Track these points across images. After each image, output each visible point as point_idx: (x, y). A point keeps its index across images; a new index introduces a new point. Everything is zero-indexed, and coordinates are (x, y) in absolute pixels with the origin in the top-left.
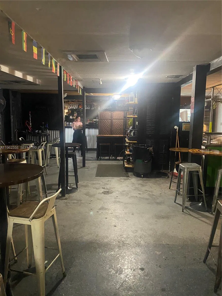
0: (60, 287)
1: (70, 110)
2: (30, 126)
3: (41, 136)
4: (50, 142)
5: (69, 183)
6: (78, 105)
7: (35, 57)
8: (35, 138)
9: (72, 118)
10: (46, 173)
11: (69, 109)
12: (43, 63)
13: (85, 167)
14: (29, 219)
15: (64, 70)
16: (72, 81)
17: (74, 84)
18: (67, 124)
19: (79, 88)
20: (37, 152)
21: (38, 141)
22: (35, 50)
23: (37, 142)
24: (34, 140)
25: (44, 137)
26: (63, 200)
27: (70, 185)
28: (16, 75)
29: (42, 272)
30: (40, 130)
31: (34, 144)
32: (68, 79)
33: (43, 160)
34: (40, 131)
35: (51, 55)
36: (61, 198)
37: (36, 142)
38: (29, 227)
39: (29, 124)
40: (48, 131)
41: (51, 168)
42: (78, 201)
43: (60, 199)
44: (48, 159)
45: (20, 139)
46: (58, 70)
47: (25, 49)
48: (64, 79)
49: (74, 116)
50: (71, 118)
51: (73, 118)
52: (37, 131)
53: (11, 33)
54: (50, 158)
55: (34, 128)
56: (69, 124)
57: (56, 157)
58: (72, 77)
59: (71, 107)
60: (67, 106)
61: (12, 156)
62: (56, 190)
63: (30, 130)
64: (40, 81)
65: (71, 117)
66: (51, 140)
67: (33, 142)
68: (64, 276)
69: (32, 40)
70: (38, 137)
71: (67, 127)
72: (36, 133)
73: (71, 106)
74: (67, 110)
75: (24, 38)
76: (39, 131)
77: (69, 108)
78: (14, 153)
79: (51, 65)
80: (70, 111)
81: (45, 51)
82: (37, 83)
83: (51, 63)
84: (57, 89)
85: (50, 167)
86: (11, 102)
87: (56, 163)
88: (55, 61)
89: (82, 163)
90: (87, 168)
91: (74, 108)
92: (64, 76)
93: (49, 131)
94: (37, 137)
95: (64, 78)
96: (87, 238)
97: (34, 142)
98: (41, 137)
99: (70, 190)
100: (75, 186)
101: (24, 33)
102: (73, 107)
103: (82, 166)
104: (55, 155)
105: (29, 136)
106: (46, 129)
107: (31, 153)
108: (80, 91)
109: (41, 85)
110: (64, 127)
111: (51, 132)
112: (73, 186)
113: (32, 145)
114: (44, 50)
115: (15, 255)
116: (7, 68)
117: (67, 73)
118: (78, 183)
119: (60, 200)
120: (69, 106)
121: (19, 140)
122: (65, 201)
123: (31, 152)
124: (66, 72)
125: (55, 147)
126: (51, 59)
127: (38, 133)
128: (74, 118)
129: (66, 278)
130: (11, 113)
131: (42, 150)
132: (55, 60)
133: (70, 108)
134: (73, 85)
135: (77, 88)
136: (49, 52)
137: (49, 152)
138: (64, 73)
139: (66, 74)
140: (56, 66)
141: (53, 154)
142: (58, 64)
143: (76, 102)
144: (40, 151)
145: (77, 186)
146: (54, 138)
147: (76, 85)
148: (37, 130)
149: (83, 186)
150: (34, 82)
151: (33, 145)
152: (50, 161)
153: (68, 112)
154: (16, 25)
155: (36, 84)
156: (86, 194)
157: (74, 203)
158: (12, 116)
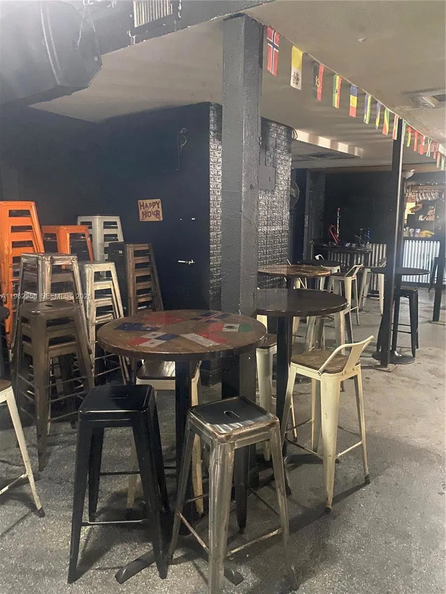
0: (357, 494)
1: (420, 203)
2: (336, 234)
3: (355, 253)
4: (371, 265)
5: (397, 345)
6: (438, 192)
7: (353, 114)
8: (343, 256)
9: (423, 219)
10: (358, 323)
11: (418, 200)
12: (366, 120)
13: (438, 323)
14: (318, 371)
15: (407, 127)
16: (423, 144)
17: (429, 150)
18: (409, 232)
19: (439, 158)
20: (344, 281)
21: (348, 264)
22: (354, 101)
23: (346, 264)
24: (342, 262)
25: (360, 255)
26: (382, 372)
27: (401, 350)
28: (320, 145)
29: (330, 456)
30: (354, 243)
31: (339, 268)
32: (415, 141)
33: (354, 298)
34: (354, 245)
35: (382, 104)
36: (379, 369)
37: (344, 265)
38: (318, 383)
39: (335, 232)
40: (369, 246)
41: (368, 314)
42: (412, 379)
43: (377, 369)
44: (364, 299)
45: (317, 257)
46: (396, 128)
47: (336, 105)
48: (406, 142)
49: (428, 216)
50: (421, 220)
51: (425, 219)
52: (348, 245)
53: (316, 83)
54: (368, 295)
55: (344, 238)
56: (414, 233)
57: (378, 297)
58: (424, 137)
59: (423, 197)
60: (415, 196)
61: (301, 283)
62: (372, 354)
63: (336, 243)
64: (362, 150)
65: (421, 218)
66: (373, 263)
67: (340, 264)
68: (367, 482)
69: (350, 85)
70: (349, 255)
71: (409, 239)
72: (347, 247)
73: (422, 194)
74: (415, 203)
75: (337, 86)
76: (351, 245)
77: (419, 198)
78: (305, 276)
79: (382, 121)
80: (420, 205)
81: (372, 98)
82: (356, 154)
83: (382, 116)
84: (390, 162)
85: (365, 314)
86: (308, 191)
87: (379, 307)
88: (390, 112)
89: (433, 313)
90: (442, 323)
91: (429, 199)
92: (406, 137)
93: (371, 244)
94: (347, 256)
95: (407, 140)
96: (419, 441)
97: (342, 265)
98: (355, 255)
99: (398, 358)
100: (410, 354)
101: (338, 78)
102: (426, 196)
103: (432, 319)
104: (378, 292)
105: (332, 254)
106: (365, 240)
107: (333, 283)
108: (441, 162)
109: (362, 158)
110: (402, 238)
111: (374, 247)
112: (405, 352)
113: (335, 270)
114: (370, 97)
115: (294, 426)
116: (306, 133)
117: (413, 131)
118: (417, 350)
119: (375, 370)
120: (418, 196)
121: (315, 258)
122: (386, 374)
123: (333, 280)
124: (412, 128)
125: (379, 274)
126: (383, 109)
127: (350, 248)
128: (427, 219)
129: (369, 486)
130: (306, 212)
131: (353, 279)
132: (389, 110)
133: (421, 199)
134: (426, 153)
135: (435, 158)
136: (379, 100)
137: (366, 284)
138: (407, 132)
139: (411, 132)
140: (391, 121)
141: (375, 289)
142: (395, 117)
143: (435, 185)
144: (349, 281)
145: (414, 353)
146: (380, 259)
147: (433, 153)
148: (348, 242)
149: (426, 356)
150: (350, 153)
151: (338, 270)
152: (366, 302)
153: (416, 207)
154: (325, 69)
155: (354, 157)
156: (430, 371)
157: (403, 381)
158: (307, 217)
